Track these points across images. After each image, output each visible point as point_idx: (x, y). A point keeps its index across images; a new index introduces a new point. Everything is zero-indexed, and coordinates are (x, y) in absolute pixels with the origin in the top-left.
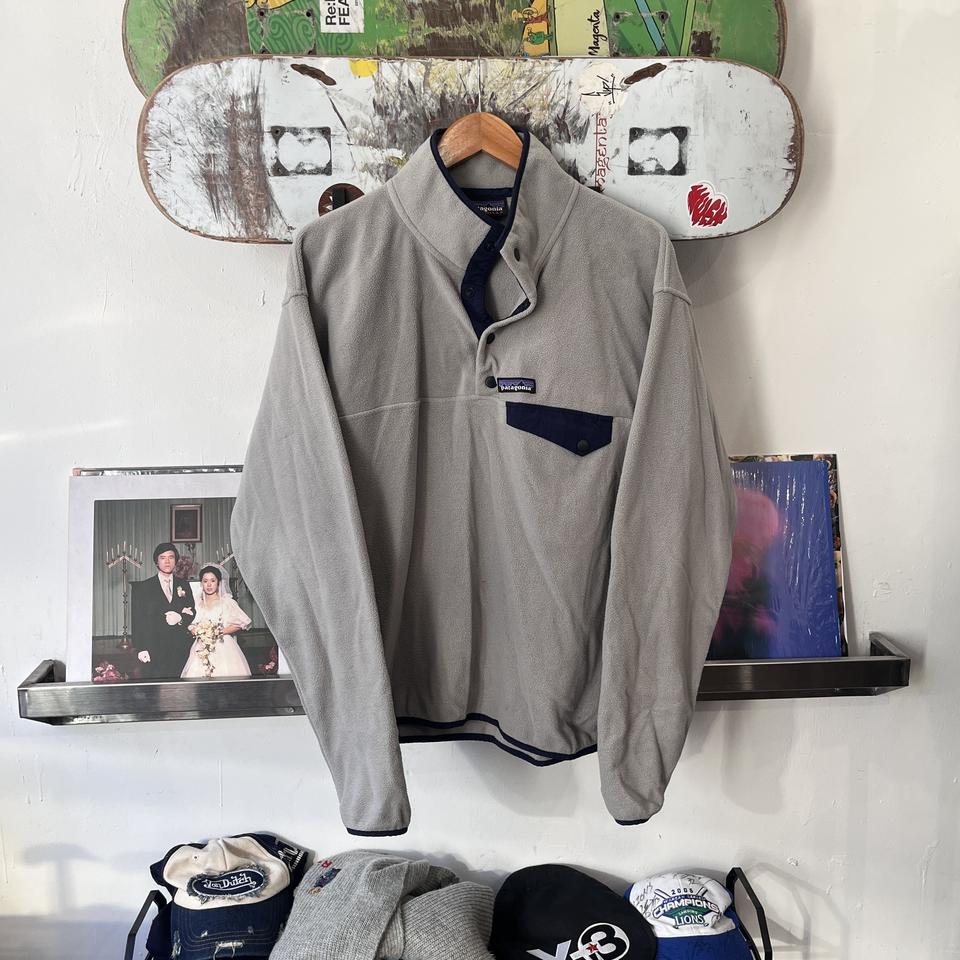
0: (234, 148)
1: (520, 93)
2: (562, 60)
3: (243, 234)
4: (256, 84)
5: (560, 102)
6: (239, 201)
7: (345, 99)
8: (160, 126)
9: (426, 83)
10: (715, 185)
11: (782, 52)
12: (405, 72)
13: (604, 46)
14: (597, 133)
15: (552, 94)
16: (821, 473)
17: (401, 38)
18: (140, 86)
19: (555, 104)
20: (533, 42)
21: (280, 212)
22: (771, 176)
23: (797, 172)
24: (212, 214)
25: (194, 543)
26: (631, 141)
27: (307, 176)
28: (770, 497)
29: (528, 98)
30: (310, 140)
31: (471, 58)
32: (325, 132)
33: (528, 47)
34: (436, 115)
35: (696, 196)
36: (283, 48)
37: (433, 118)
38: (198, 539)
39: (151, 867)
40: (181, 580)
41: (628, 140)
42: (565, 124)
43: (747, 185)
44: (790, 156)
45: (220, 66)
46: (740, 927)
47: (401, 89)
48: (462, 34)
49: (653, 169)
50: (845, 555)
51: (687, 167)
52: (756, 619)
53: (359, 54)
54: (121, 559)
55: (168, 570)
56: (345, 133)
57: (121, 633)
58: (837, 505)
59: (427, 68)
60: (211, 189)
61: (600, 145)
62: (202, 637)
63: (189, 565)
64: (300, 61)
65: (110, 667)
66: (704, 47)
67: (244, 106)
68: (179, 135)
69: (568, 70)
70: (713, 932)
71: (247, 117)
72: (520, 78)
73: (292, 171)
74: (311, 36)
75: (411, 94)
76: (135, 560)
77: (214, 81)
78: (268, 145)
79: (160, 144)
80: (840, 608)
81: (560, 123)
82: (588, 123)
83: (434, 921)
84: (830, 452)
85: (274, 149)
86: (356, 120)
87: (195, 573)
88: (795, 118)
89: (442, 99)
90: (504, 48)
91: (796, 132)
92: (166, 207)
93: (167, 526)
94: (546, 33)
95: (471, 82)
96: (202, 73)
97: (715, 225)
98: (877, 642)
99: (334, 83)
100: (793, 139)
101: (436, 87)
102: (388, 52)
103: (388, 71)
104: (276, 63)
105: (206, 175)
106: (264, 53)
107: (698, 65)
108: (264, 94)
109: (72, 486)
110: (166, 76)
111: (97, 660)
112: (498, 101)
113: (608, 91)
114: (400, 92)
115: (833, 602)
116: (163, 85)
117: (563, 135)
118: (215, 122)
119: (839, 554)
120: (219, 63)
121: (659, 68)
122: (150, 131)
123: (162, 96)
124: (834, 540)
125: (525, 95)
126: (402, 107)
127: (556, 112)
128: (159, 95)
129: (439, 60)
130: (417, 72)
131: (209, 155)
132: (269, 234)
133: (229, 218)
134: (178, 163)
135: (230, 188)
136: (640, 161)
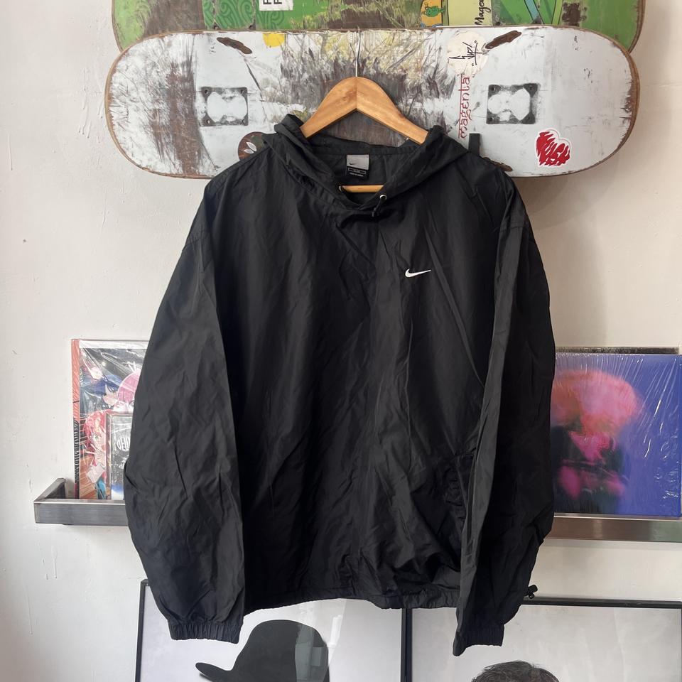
0: (174, 103)
1: (399, 58)
2: (435, 30)
3: (181, 171)
4: (190, 54)
5: (432, 65)
6: (177, 146)
7: (259, 65)
8: (120, 87)
10: (561, 131)
12: (306, 42)
14: (461, 90)
15: (425, 58)
17: (322, 13)
19: (427, 66)
20: (429, 15)
21: (208, 154)
22: (609, 124)
23: (633, 120)
24: (157, 155)
26: (490, 95)
27: (229, 126)
29: (405, 62)
30: (231, 98)
32: (243, 91)
33: (425, 20)
34: (330, 76)
35: (544, 141)
36: (230, 24)
37: (328, 79)
41: (487, 95)
42: (435, 83)
43: (588, 131)
44: (627, 106)
45: (163, 40)
47: (303, 56)
49: (508, 119)
51: (537, 117)
52: (609, 482)
56: (259, 91)
59: (324, 39)
60: (157, 137)
61: (464, 100)
64: (224, 35)
66: (572, 17)
68: (134, 94)
69: (442, 37)
71: (183, 80)
72: (399, 45)
73: (218, 123)
74: (251, 13)
75: (311, 60)
78: (199, 102)
79: (121, 101)
81: (431, 83)
82: (454, 81)
85: (203, 105)
86: (267, 82)
88: (632, 75)
89: (336, 64)
90: (405, 19)
91: (632, 86)
92: (124, 149)
94: (440, 7)
96: (152, 43)
97: (558, 165)
99: (251, 52)
100: (630, 92)
101: (331, 54)
103: (293, 41)
104: (205, 37)
105: (153, 125)
107: (548, 32)
108: (196, 62)
112: (380, 65)
113: (472, 54)
114: (302, 58)
117: (433, 92)
118: (160, 84)
120: (162, 37)
121: (515, 35)
122: (114, 91)
125: (402, 60)
126: (304, 70)
127: (428, 73)
128: (119, 64)
129: (334, 32)
130: (315, 42)
131: (155, 110)
132: (201, 171)
133: (170, 159)
134: (134, 117)
135: (171, 136)
136: (497, 113)
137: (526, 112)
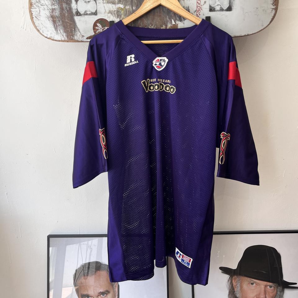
0: (62, 5)
3: (66, 39)
6: (64, 26)
21: (79, 30)
24: (55, 31)
27: (88, 16)
30: (89, 2)
43: (256, 15)
44: (273, 3)
51: (233, 8)
60: (54, 22)
61: (198, 0)
68: (42, 2)
73: (83, 14)
78: (73, 4)
79: (36, 6)
85: (76, 6)
92: (39, 30)
105: (52, 17)
122: (33, 1)
131: (53, 9)
132: (76, 38)
133: (61, 33)
134: (43, 13)
135: (61, 21)
136: (214, 6)
137: (228, 6)
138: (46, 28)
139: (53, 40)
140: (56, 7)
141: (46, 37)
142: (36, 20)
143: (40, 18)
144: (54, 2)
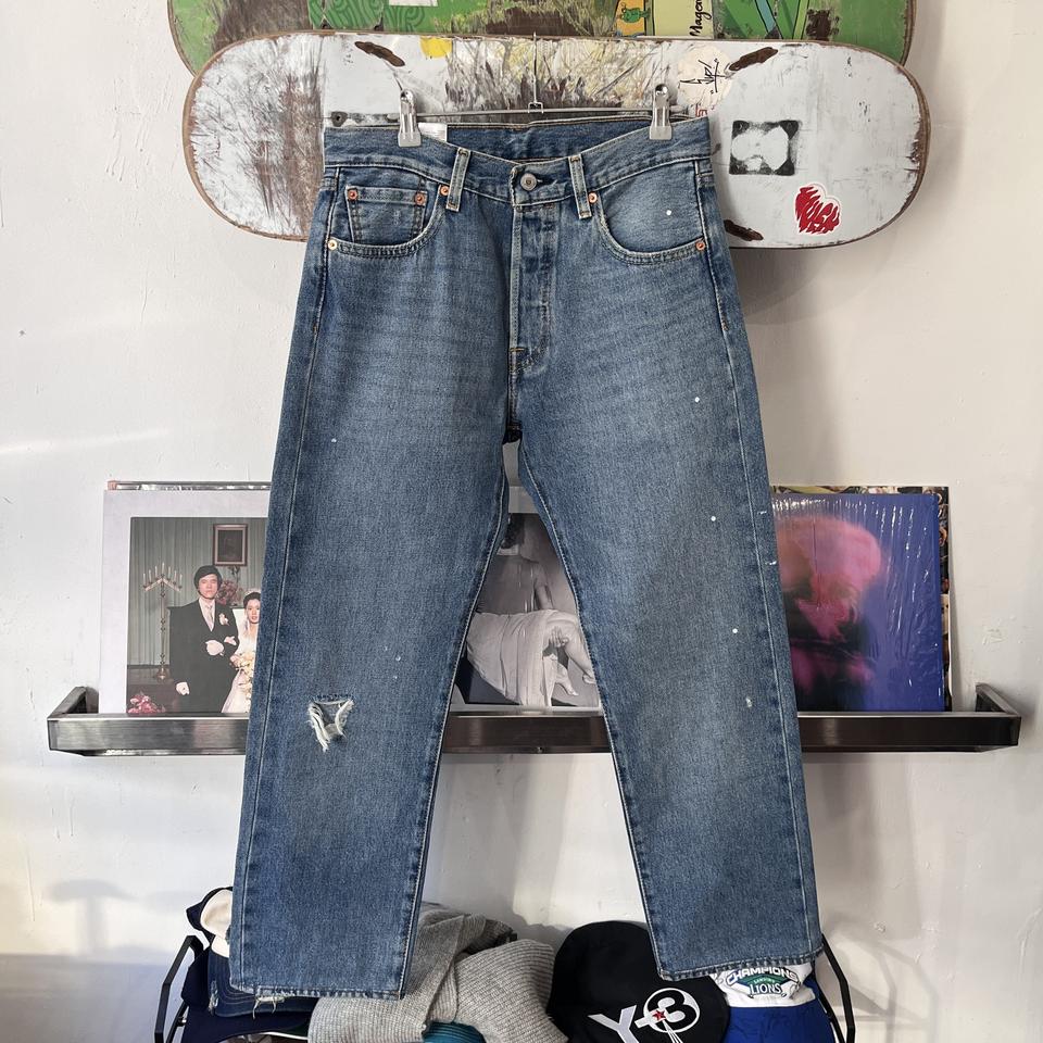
0: (290, 135)
1: (611, 79)
2: (659, 42)
3: (298, 232)
4: (315, 65)
6: (294, 195)
7: (415, 82)
8: (208, 107)
9: (505, 66)
10: (828, 187)
11: (909, 35)
12: (483, 54)
13: (707, 25)
15: (647, 80)
16: (930, 507)
17: (478, 12)
18: (186, 62)
19: (651, 92)
20: (627, 20)
22: (891, 178)
23: (920, 173)
24: (263, 208)
25: (238, 567)
26: (734, 135)
28: (872, 533)
29: (620, 84)
31: (557, 38)
33: (622, 26)
34: (516, 103)
35: (806, 199)
36: (346, 22)
37: (513, 105)
38: (243, 563)
39: (187, 911)
40: (224, 607)
41: (731, 133)
43: (863, 187)
44: (913, 155)
45: (276, 43)
46: (821, 996)
47: (478, 73)
48: (547, 9)
49: (758, 168)
50: (953, 599)
51: (797, 166)
52: (853, 667)
53: (430, 31)
54: (159, 581)
55: (209, 596)
57: (158, 663)
58: (946, 544)
59: (506, 49)
60: (264, 180)
62: (246, 669)
63: (233, 590)
64: (365, 39)
65: (146, 698)
66: (820, 29)
67: (302, 89)
68: (229, 119)
69: (665, 53)
70: (791, 1003)
71: (305, 100)
72: (611, 62)
74: (378, 8)
75: (489, 78)
76: (175, 584)
77: (269, 60)
79: (208, 129)
80: (946, 658)
83: (489, 982)
84: (942, 484)
86: (426, 106)
87: (239, 600)
88: (921, 111)
89: (524, 85)
90: (594, 26)
91: (921, 127)
92: (214, 200)
93: (210, 547)
94: (642, 10)
95: (555, 65)
96: (256, 49)
97: (824, 232)
98: (985, 696)
99: (403, 64)
100: (919, 135)
101: (517, 71)
102: (464, 28)
103: (464, 52)
104: (338, 40)
105: (258, 165)
106: (326, 28)
107: (813, 51)
108: (324, 75)
109: (107, 500)
110: (215, 51)
111: (132, 691)
112: (586, 88)
113: (711, 78)
114: (476, 75)
115: (937, 650)
116: (212, 62)
119: (946, 598)
120: (274, 39)
121: (769, 53)
122: (197, 113)
123: (212, 75)
124: (942, 582)
125: (616, 81)
126: (478, 92)
127: (651, 101)
128: (208, 73)
129: (522, 40)
130: (496, 52)
131: (261, 143)
133: (283, 214)
134: (227, 150)
135: (284, 180)
136: (743, 159)
137: (784, 159)
138: (237, 195)
139: (256, 232)
140: (274, 137)
141: (234, 223)
142: (205, 170)
143: (218, 164)
144: (266, 124)
